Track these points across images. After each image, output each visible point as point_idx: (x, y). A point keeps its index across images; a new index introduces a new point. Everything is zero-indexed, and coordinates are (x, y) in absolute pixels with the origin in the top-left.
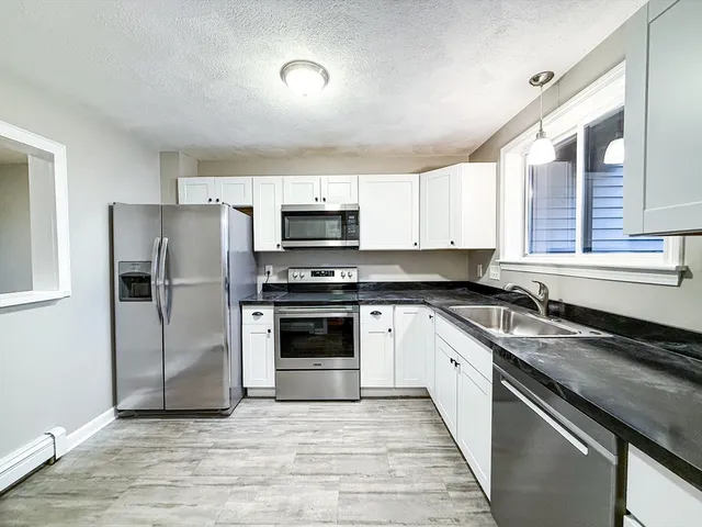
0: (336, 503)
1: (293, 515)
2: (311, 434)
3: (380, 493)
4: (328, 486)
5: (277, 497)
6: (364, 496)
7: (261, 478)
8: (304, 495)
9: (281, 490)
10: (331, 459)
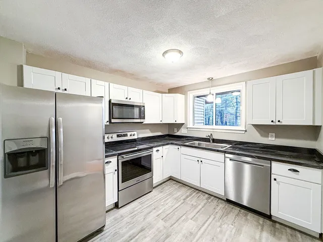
0: (194, 223)
1: (190, 235)
2: (155, 211)
3: (198, 212)
4: (186, 220)
5: (179, 236)
6: (197, 215)
7: (165, 236)
8: (184, 228)
9: (176, 233)
10: (174, 213)
